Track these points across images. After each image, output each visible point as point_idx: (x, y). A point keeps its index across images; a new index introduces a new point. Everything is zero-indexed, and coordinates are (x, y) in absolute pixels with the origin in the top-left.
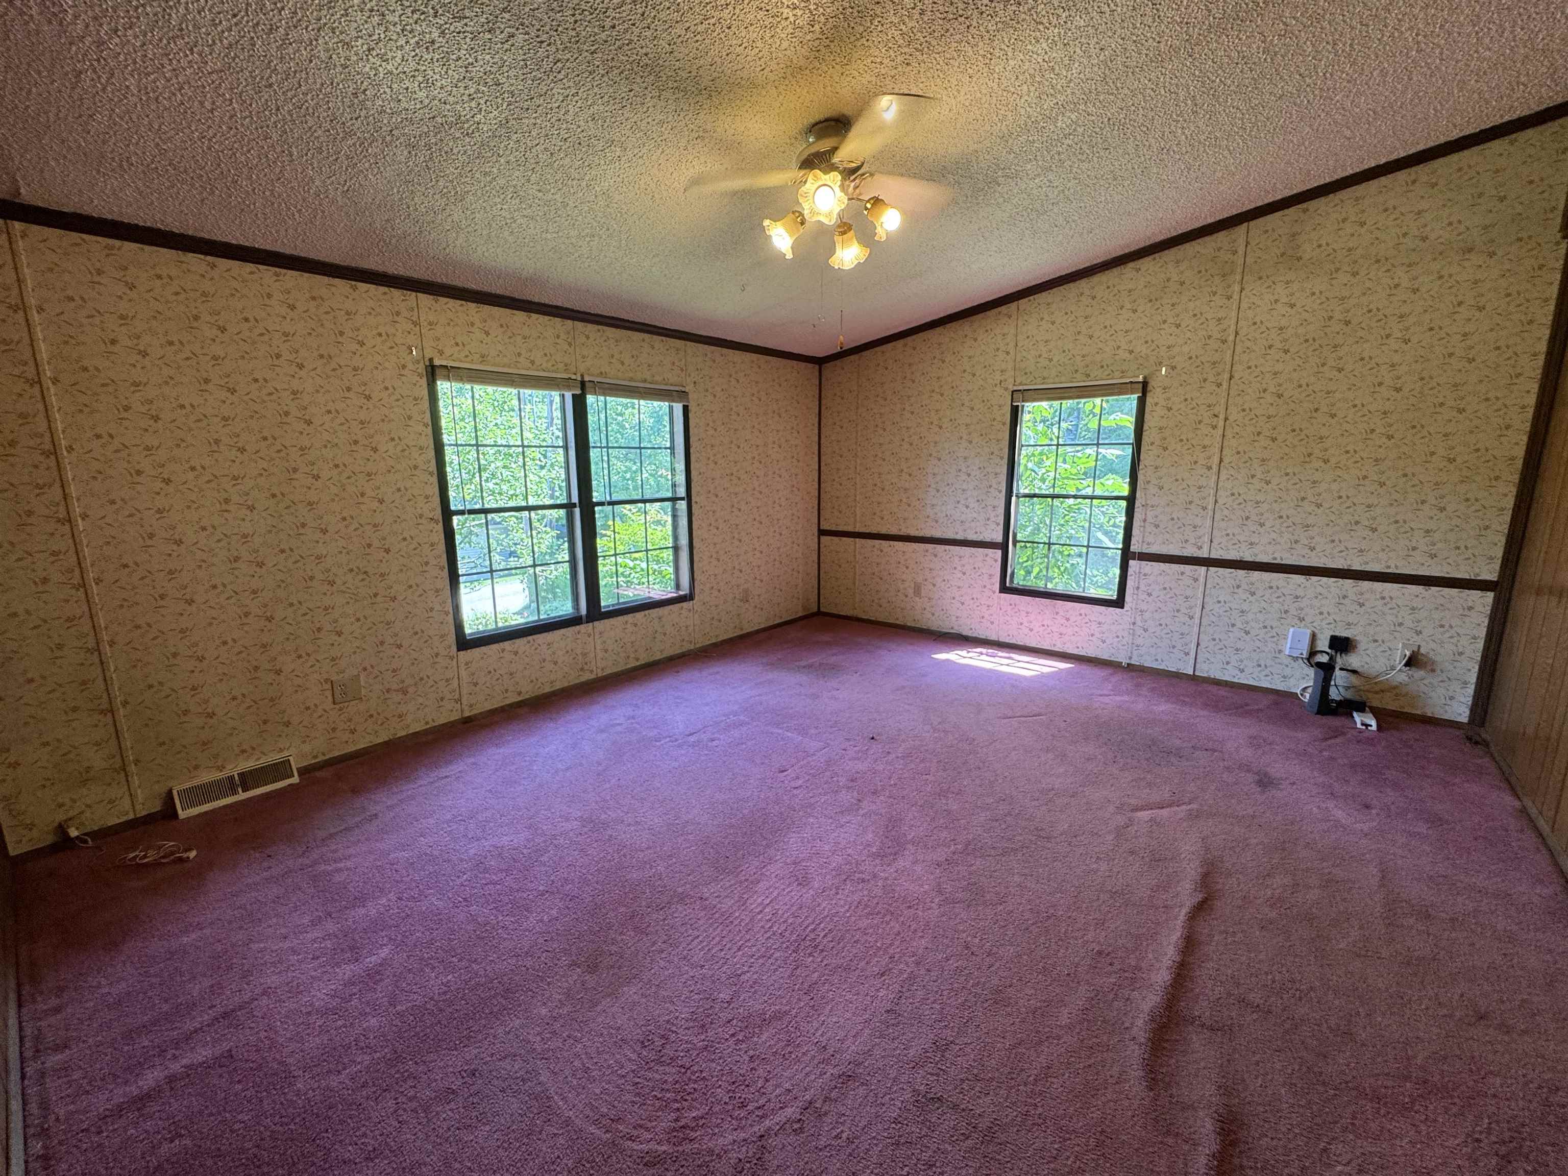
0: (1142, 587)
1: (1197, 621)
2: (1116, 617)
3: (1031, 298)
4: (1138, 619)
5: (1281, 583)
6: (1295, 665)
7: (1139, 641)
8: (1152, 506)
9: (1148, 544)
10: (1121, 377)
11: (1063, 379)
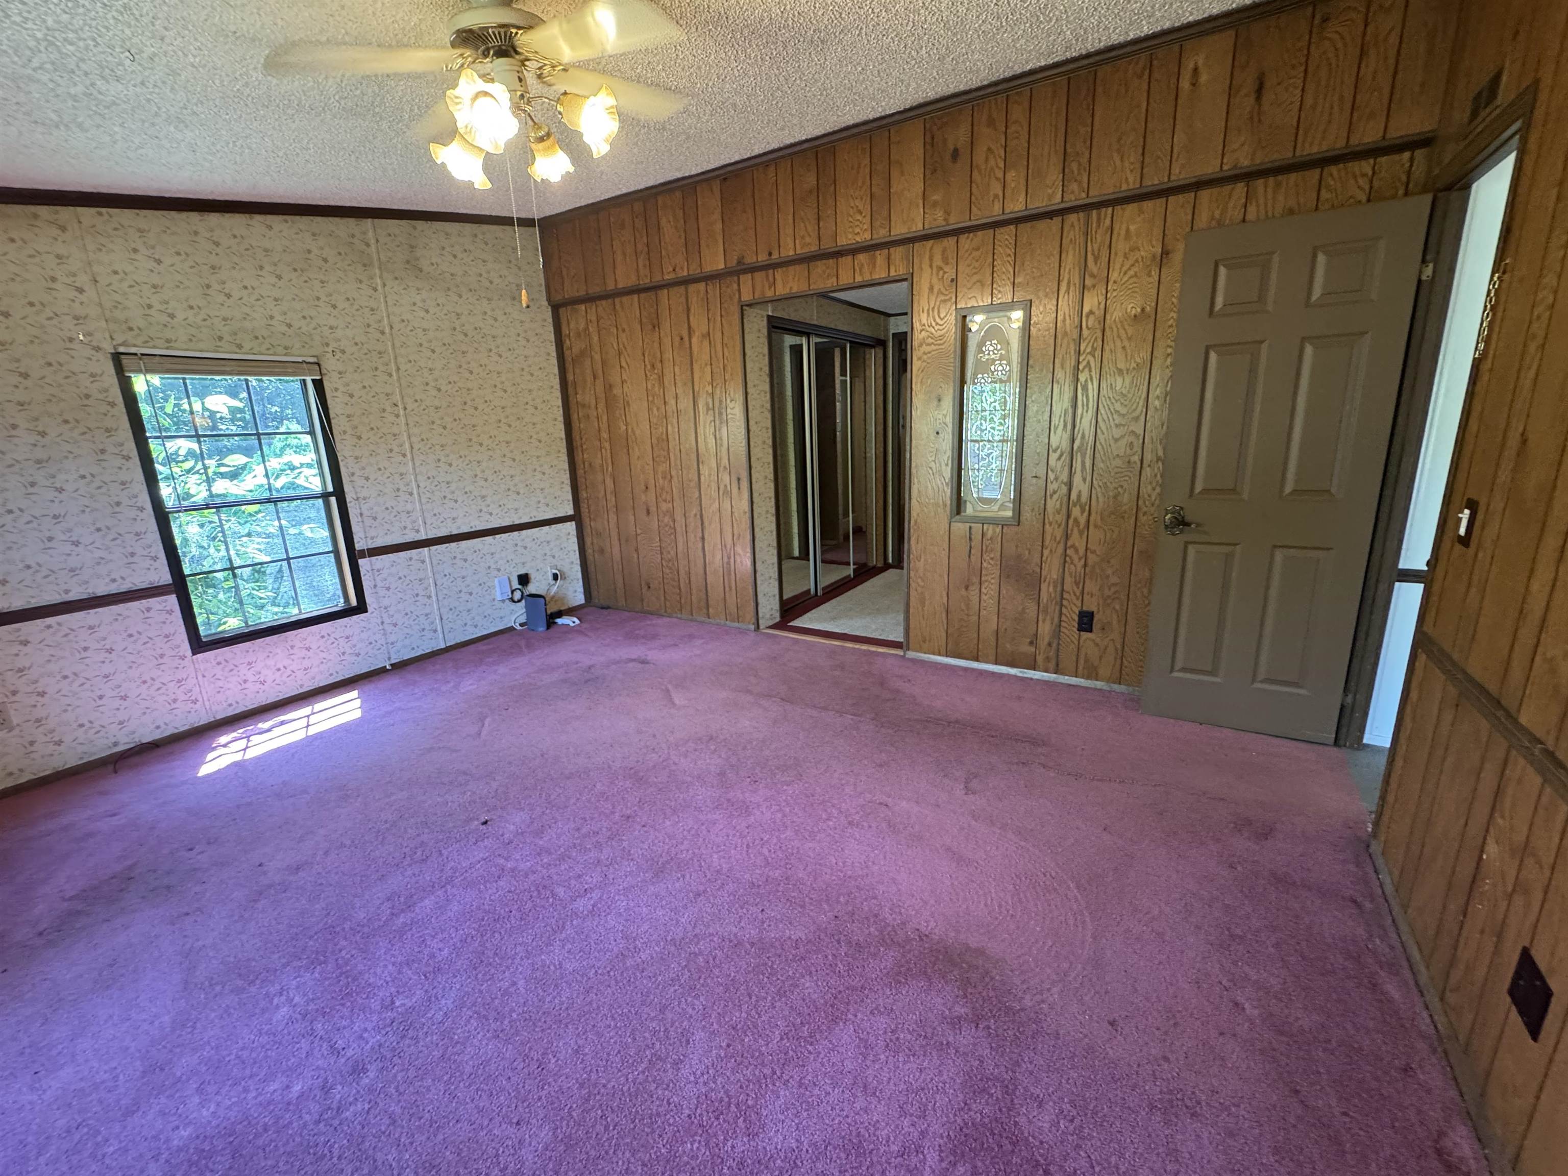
0: (380, 584)
1: (434, 598)
2: (363, 624)
3: (104, 210)
4: (385, 616)
5: (480, 546)
6: (504, 605)
7: (392, 638)
8: (364, 499)
9: (372, 538)
10: (285, 355)
11: (201, 345)
